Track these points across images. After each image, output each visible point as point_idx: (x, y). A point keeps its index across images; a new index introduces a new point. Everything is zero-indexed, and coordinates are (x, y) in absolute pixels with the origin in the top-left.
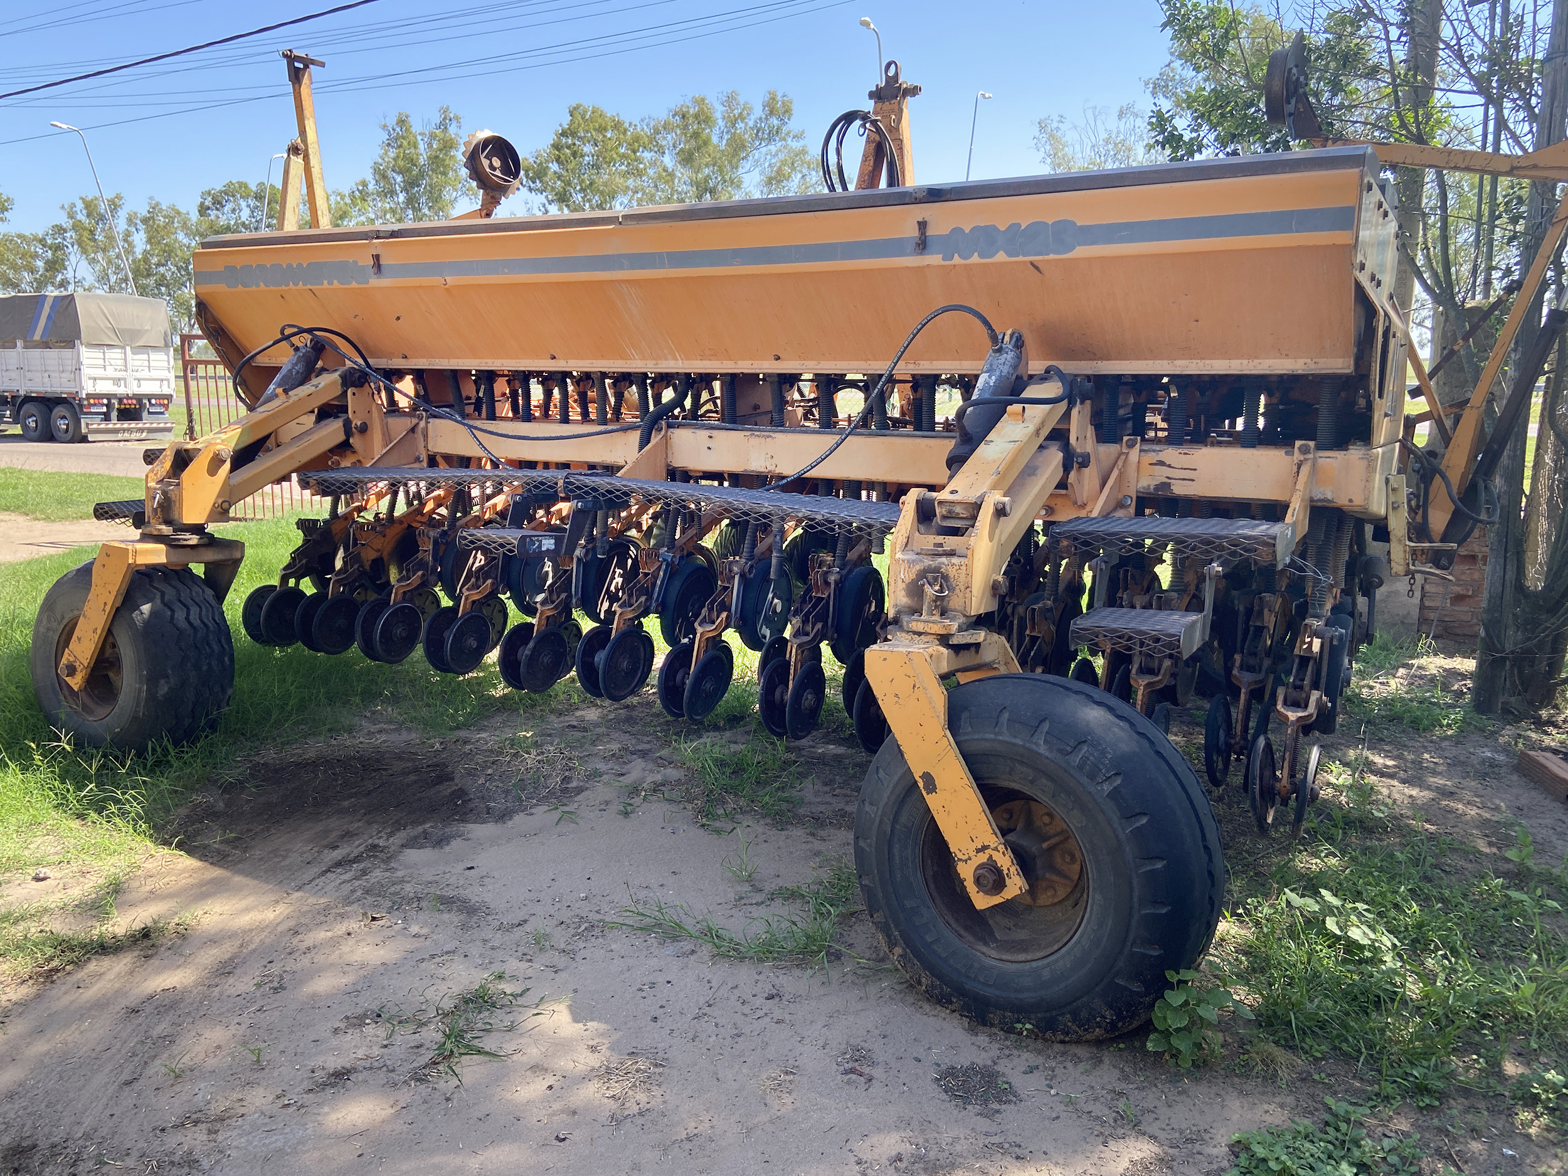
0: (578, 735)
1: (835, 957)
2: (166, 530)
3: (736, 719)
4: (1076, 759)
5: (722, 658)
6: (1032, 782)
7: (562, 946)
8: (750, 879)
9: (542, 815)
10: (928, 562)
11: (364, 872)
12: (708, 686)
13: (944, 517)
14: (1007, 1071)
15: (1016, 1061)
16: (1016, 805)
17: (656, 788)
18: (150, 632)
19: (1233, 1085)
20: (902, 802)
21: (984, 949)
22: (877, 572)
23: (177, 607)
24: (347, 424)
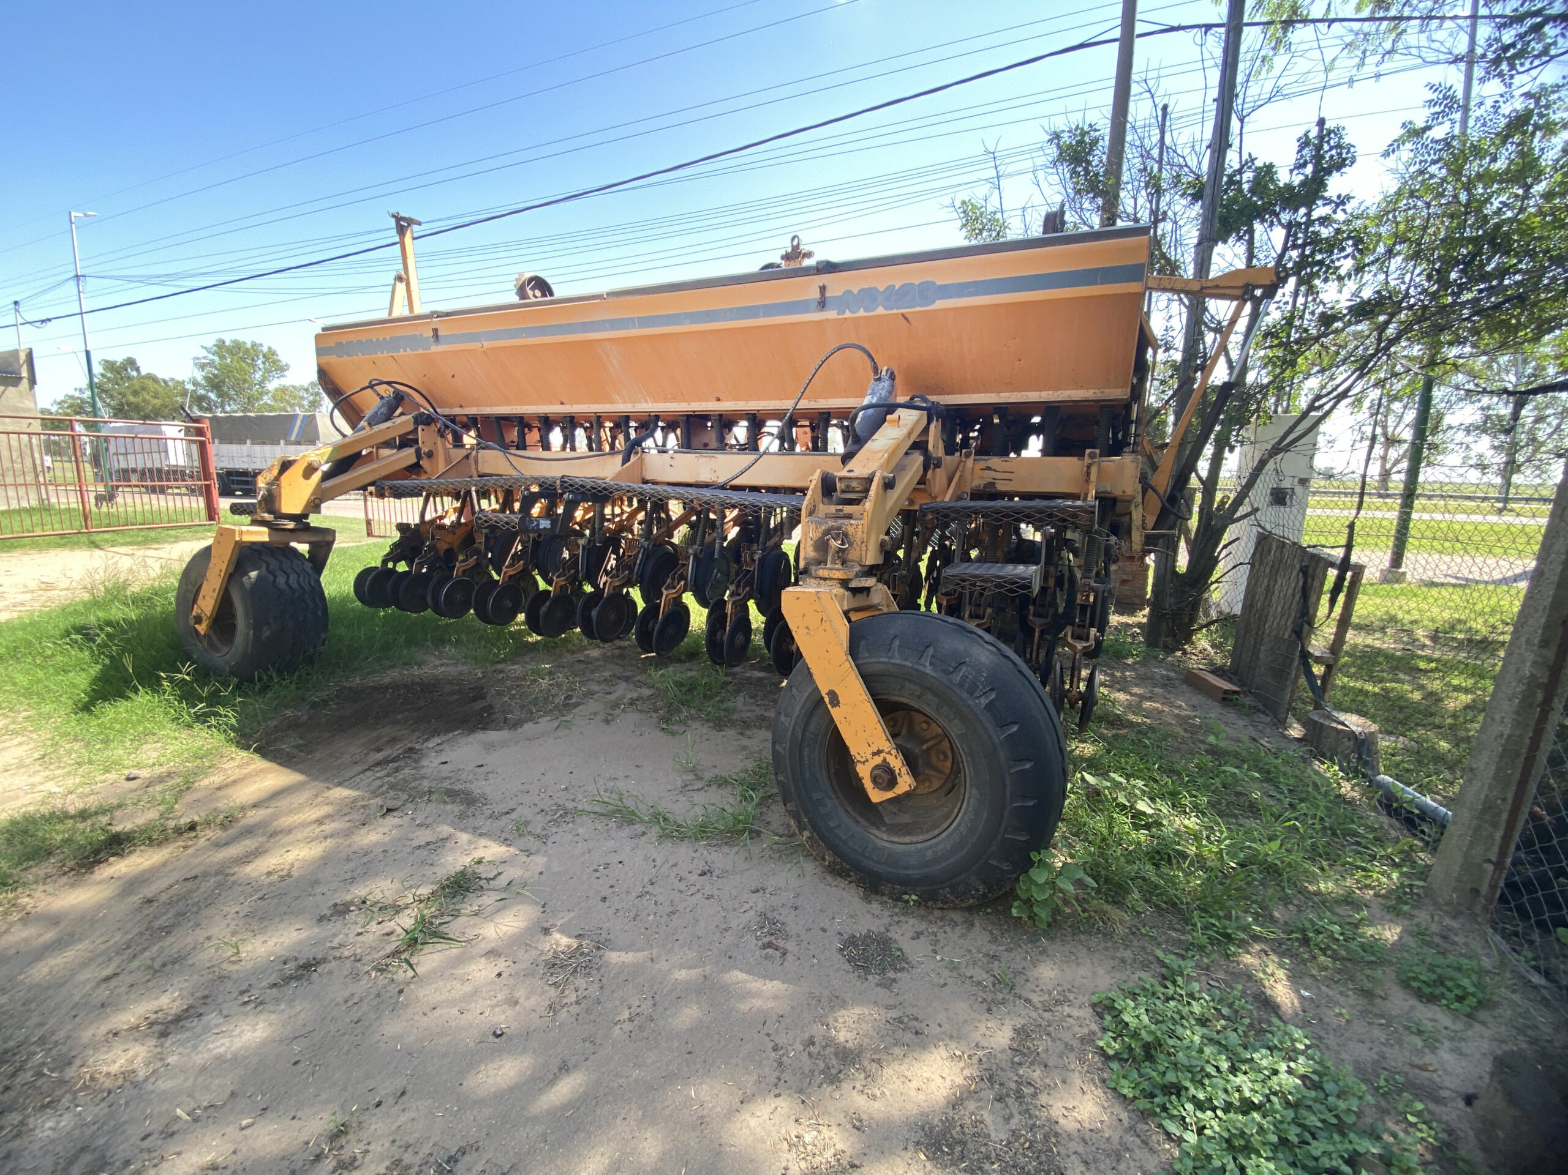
0: (582, 666)
1: (755, 834)
2: (268, 517)
3: (692, 655)
4: (957, 678)
5: (683, 613)
6: (919, 697)
7: (538, 831)
8: (693, 770)
9: (546, 723)
10: (831, 523)
11: (397, 770)
12: (670, 631)
13: (843, 492)
14: (897, 937)
15: (905, 927)
16: (900, 714)
17: (632, 702)
18: (255, 592)
19: (1081, 942)
20: (810, 715)
21: (876, 832)
22: (786, 555)
23: (279, 573)
24: (418, 452)
